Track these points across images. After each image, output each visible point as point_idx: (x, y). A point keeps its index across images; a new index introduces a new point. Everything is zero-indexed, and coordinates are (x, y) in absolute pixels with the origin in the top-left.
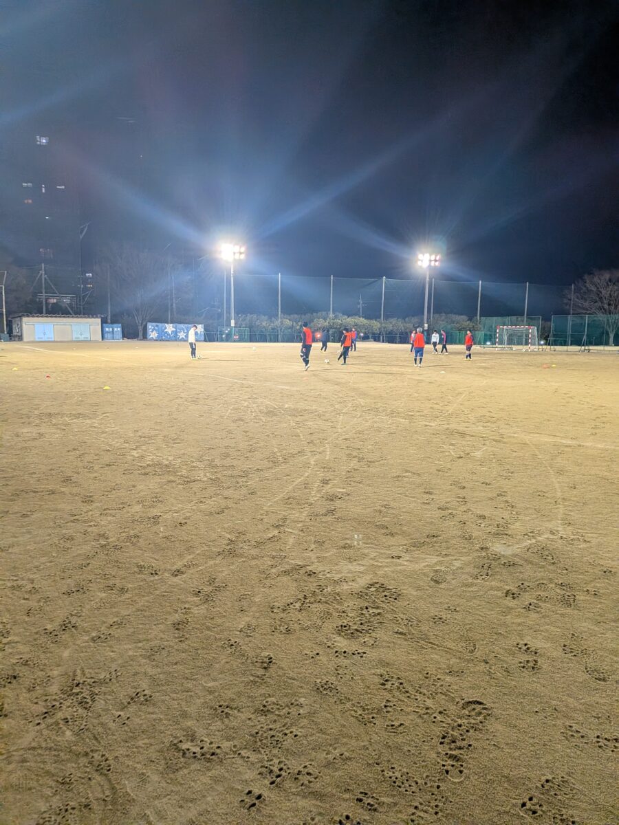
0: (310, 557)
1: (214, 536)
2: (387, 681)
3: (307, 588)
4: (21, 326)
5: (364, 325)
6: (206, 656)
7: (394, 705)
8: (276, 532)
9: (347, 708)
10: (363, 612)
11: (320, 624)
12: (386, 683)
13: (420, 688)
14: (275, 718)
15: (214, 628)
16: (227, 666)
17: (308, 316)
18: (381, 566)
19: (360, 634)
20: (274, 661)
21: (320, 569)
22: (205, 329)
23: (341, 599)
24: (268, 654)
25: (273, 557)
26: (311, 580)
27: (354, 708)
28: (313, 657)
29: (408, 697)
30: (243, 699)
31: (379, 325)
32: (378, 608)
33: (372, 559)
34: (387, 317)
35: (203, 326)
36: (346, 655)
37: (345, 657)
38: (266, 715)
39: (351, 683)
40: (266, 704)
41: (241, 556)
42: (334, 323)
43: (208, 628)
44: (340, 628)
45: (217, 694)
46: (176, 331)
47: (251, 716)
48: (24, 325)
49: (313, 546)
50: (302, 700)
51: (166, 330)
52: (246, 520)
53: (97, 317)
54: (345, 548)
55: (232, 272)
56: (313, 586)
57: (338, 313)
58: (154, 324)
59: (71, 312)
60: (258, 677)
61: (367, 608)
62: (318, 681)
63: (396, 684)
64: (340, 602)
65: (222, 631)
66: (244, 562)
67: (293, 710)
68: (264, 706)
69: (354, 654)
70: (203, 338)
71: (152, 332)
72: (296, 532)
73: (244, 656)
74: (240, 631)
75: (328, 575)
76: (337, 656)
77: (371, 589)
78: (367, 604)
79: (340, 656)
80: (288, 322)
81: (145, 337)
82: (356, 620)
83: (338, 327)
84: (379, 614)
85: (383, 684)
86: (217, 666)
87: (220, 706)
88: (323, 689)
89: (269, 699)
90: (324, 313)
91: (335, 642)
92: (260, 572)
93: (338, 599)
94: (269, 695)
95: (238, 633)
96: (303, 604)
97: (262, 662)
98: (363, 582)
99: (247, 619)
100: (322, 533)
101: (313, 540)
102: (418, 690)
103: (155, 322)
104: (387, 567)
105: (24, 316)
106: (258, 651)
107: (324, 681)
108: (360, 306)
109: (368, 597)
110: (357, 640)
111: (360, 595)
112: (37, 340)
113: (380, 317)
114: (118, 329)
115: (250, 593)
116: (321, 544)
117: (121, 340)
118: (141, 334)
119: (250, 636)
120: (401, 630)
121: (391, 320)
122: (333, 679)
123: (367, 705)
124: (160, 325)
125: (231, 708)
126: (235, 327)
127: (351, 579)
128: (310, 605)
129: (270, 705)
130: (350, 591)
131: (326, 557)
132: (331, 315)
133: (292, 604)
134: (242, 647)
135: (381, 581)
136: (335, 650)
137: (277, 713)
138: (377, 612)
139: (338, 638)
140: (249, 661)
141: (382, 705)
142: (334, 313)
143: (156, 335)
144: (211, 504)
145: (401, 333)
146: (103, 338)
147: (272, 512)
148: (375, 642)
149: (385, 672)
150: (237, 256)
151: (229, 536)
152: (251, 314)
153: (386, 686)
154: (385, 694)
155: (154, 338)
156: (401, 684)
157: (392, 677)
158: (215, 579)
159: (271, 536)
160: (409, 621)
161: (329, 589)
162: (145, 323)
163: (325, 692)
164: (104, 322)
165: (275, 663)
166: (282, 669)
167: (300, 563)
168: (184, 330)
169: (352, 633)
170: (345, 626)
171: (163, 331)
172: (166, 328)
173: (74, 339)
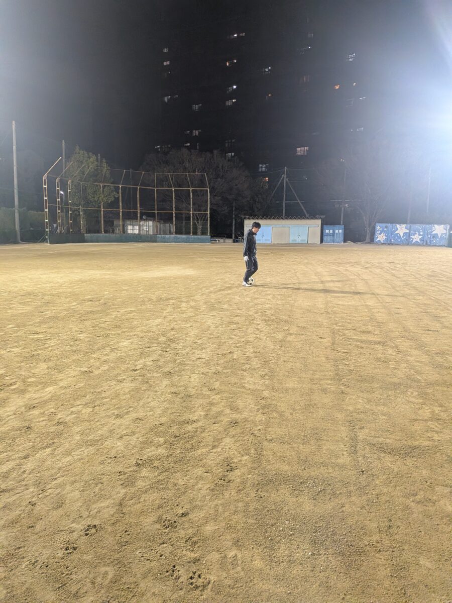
35: (447, 226)
46: (410, 232)
51: (397, 232)
53: (317, 218)
58: (384, 225)
71: (380, 234)
81: (372, 241)
103: (384, 222)
105: (245, 218)
114: (339, 231)
117: (343, 243)
118: (367, 237)
124: (390, 225)
143: (385, 237)
146: (322, 241)
155: (382, 241)
162: (372, 224)
164: (325, 223)
168: (419, 232)
171: (393, 233)
172: (397, 229)
173: (291, 242)
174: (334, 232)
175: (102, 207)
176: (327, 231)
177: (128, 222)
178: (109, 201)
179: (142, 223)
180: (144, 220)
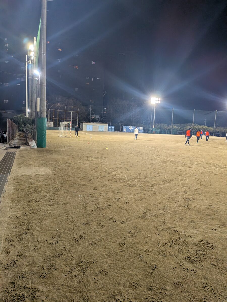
0: (176, 224)
1: (138, 209)
2: (206, 286)
3: (174, 237)
4: (83, 126)
5: (206, 129)
6: (130, 260)
7: (208, 299)
8: (163, 211)
9: (187, 295)
10: (197, 252)
11: (178, 254)
12: (205, 287)
13: (221, 293)
14: (155, 293)
15: (134, 248)
16: (138, 266)
17: (183, 125)
18: (207, 233)
19: (195, 262)
20: (157, 267)
21: (180, 230)
22: (143, 129)
23: (188, 245)
24: (155, 263)
25: (161, 222)
26: (176, 234)
27: (190, 296)
28: (173, 269)
29: (215, 296)
30: (143, 282)
31: (213, 129)
32: (204, 251)
33: (203, 229)
34: (216, 126)
35: (143, 127)
36: (188, 270)
37: (188, 271)
38: (151, 291)
39: (189, 284)
40: (152, 286)
41: (148, 219)
42: (194, 128)
43: (132, 248)
44: (186, 258)
45: (132, 277)
46: (133, 129)
47: (145, 290)
48: (83, 125)
49: (178, 220)
50: (167, 287)
52: (151, 205)
53: (107, 123)
54: (191, 222)
55: (155, 108)
56: (176, 237)
57: (196, 124)
58: (126, 126)
59: (99, 122)
60: (150, 273)
61: (199, 251)
62: (175, 280)
63: (210, 289)
64: (187, 246)
65: (137, 250)
66: (149, 222)
67: (163, 291)
68: (151, 287)
69: (192, 271)
70: (142, 132)
72: (171, 212)
73: (145, 263)
74: (145, 252)
75: (183, 233)
76: (184, 270)
77: (201, 242)
78: (199, 249)
79: (185, 270)
80: (175, 127)
81: (122, 131)
82: (194, 255)
83: (196, 129)
84: (204, 254)
85: (204, 288)
86: (134, 264)
87: (133, 283)
88: (177, 284)
89: (153, 284)
90: (190, 124)
91: (184, 263)
92: (155, 228)
93: (187, 244)
94: (154, 282)
95: (144, 252)
96: (171, 244)
97: (152, 267)
98: (198, 238)
99: (148, 247)
100: (182, 215)
101: (178, 217)
102: (220, 294)
103: (126, 125)
104: (210, 233)
105: (83, 122)
106: (151, 262)
107: (177, 281)
108: (205, 122)
109: (200, 246)
110: (194, 264)
111: (197, 244)
112: (87, 130)
113: (213, 126)
114: (113, 128)
115: (150, 236)
116: (181, 219)
117: (114, 132)
118: (121, 130)
119: (148, 254)
120: (214, 263)
121: (218, 127)
122: (181, 281)
123: (196, 296)
124: (127, 127)
125: (138, 285)
126: (154, 128)
127: (193, 237)
128: (174, 245)
129: (153, 287)
130: (192, 242)
131: (183, 225)
132: (193, 125)
133: (167, 243)
134: (145, 259)
135: (206, 239)
136: (184, 267)
137: (156, 291)
138: (203, 253)
139: (185, 262)
140: (147, 265)
141: (203, 298)
142: (194, 124)
143: (126, 130)
144: (138, 196)
145: (222, 133)
146: (108, 131)
147: (162, 203)
148: (202, 267)
149: (205, 282)
150: (157, 102)
151: (144, 210)
152: (161, 123)
153: (205, 289)
154: (205, 293)
155: (125, 131)
156: (212, 289)
157: (208, 285)
158: (137, 227)
159: (161, 212)
160: (218, 260)
161: (183, 239)
162: (122, 126)
163: (178, 286)
164: (109, 125)
165: (157, 268)
166: (160, 271)
167: (171, 226)
169: (192, 261)
170: (189, 257)
171: (128, 129)
172: (129, 128)
173: (99, 131)
174: (112, 128)
176: (110, 128)
180: (50, 121)
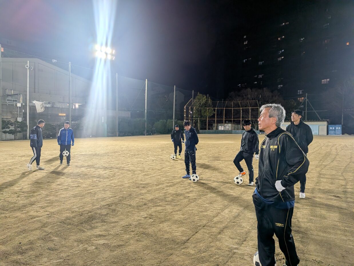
53: (324, 121)
114: (339, 128)
117: (341, 135)
146: (328, 134)
164: (329, 124)
174: (335, 129)
175: (207, 118)
177: (219, 124)
178: (211, 116)
179: (226, 125)
180: (227, 123)
